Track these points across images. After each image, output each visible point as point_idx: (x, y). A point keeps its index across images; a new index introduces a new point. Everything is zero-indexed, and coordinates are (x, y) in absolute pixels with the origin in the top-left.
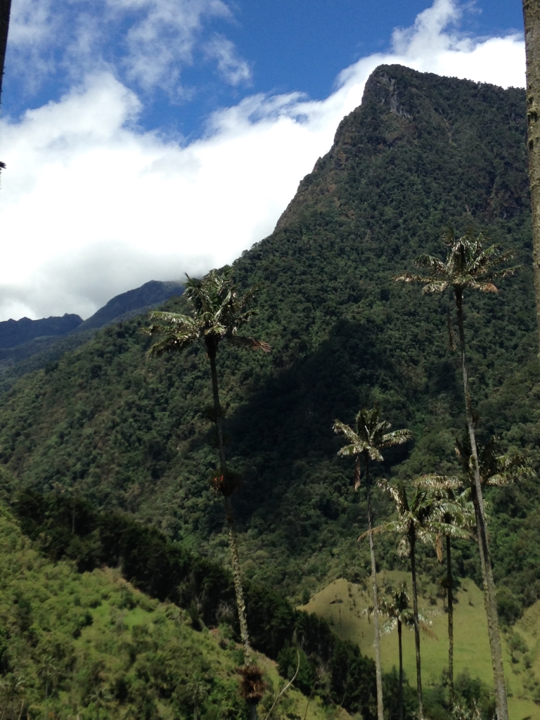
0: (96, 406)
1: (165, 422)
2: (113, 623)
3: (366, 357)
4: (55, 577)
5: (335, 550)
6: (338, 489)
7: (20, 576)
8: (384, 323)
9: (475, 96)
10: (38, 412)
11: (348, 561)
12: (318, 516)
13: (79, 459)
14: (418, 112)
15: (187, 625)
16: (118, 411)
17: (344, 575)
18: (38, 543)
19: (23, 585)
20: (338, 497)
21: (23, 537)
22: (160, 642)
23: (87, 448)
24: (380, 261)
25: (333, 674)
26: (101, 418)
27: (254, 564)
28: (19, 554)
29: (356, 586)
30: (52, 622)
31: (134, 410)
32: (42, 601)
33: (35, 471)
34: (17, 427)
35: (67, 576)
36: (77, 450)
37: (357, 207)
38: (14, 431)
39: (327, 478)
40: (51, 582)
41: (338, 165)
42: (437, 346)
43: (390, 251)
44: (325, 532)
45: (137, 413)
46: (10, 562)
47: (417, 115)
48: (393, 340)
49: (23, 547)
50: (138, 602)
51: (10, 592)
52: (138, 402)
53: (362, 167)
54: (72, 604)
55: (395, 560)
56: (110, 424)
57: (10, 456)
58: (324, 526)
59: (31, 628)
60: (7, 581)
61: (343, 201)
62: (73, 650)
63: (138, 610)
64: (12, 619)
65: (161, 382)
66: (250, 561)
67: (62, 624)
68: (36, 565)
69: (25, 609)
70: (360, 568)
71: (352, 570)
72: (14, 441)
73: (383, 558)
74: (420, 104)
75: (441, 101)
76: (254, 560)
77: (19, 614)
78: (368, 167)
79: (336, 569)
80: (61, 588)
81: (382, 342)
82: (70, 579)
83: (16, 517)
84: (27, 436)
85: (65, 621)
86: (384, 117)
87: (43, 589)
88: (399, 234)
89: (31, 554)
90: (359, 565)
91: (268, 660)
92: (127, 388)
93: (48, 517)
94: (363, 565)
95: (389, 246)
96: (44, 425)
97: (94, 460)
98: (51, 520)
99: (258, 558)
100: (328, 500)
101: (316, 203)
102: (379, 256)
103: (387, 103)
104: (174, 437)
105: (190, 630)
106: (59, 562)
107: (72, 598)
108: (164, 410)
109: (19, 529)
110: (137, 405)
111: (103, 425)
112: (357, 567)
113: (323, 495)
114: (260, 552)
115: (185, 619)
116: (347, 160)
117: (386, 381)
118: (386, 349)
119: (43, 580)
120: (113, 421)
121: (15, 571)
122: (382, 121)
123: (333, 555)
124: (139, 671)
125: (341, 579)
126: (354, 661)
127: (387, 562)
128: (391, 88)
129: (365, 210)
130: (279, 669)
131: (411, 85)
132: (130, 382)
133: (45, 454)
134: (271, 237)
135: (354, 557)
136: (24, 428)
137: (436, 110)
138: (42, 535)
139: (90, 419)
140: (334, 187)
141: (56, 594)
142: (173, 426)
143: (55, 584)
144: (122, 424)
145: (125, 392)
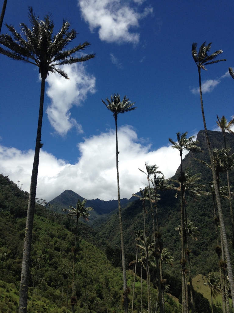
0: (130, 223)
1: (148, 227)
2: (131, 286)
3: (203, 208)
4: (116, 272)
5: (198, 265)
6: (198, 247)
7: (107, 271)
8: (208, 198)
9: (228, 136)
10: (115, 225)
11: (202, 269)
12: (192, 255)
13: (126, 238)
14: (213, 141)
15: (152, 287)
16: (136, 224)
17: (201, 273)
18: (111, 262)
19: (108, 274)
20: (198, 249)
21: (108, 260)
22: (144, 292)
23: (128, 235)
24: (205, 181)
25: (195, 303)
26: (131, 226)
27: (175, 269)
28: (106, 265)
29: (204, 277)
30: (115, 285)
31: (140, 224)
32: (112, 279)
33: (115, 241)
34: (111, 229)
35: (119, 272)
36: (125, 235)
37: (197, 167)
38: (110, 230)
39: (194, 244)
40: (115, 273)
41: (191, 156)
42: (224, 205)
43: (208, 178)
44: (195, 260)
45: (141, 225)
46: (104, 267)
47: (212, 142)
48: (210, 203)
49: (107, 263)
50: (138, 280)
51: (104, 276)
52: (141, 222)
53: (198, 156)
54: (120, 280)
55: (216, 269)
56: (134, 228)
57: (109, 237)
58: (195, 258)
59: (108, 286)
60: (103, 273)
61: (193, 165)
62: (120, 293)
63: (139, 282)
64: (104, 283)
65: (147, 216)
66: (173, 268)
67: (118, 286)
68: (111, 268)
69: (107, 281)
70: (205, 271)
71: (203, 272)
72: (110, 233)
73: (212, 268)
74: (213, 139)
75: (219, 138)
76: (175, 268)
77: (105, 282)
78: (200, 156)
79: (198, 271)
80: (117, 275)
81: (207, 204)
82: (120, 273)
83: (106, 254)
84: (113, 232)
85: (118, 285)
86: (203, 143)
87: (112, 275)
88: (210, 174)
89: (110, 265)
90: (205, 270)
91: (176, 298)
92: (138, 218)
93: (114, 255)
94: (206, 270)
95: (207, 177)
96: (117, 228)
97: (130, 238)
98: (115, 255)
99: (176, 267)
100: (195, 250)
101: (186, 167)
102: (205, 180)
103: (203, 139)
104: (151, 232)
105: (153, 288)
106: (117, 268)
107: (120, 278)
108: (148, 224)
109: (106, 258)
110: (141, 223)
111: (132, 228)
112: (204, 271)
113: (193, 249)
114: (176, 266)
115: (152, 285)
116: (193, 155)
117: (209, 215)
118: (209, 206)
119: (112, 272)
120: (134, 227)
121: (105, 270)
122: (202, 144)
123: (197, 267)
124: (138, 300)
125: (200, 274)
126: (201, 299)
127: (213, 269)
128: (204, 136)
129: (200, 168)
130: (179, 301)
131: (210, 134)
132: (138, 216)
133: (117, 237)
134: (174, 176)
135: (203, 268)
136: (112, 229)
137: (217, 140)
138: (112, 260)
139: (129, 227)
140: (190, 162)
141: (116, 277)
142: (150, 229)
143: (116, 274)
144: (137, 228)
145: (137, 219)
